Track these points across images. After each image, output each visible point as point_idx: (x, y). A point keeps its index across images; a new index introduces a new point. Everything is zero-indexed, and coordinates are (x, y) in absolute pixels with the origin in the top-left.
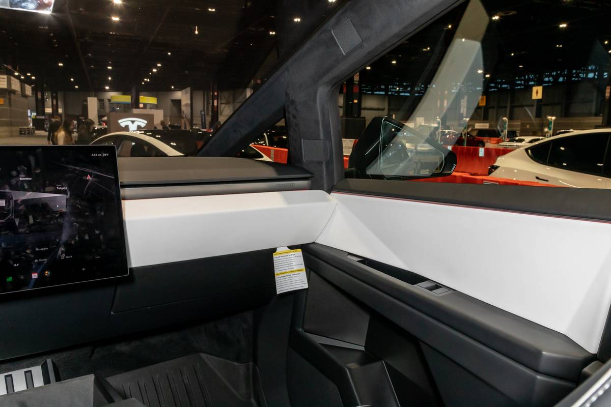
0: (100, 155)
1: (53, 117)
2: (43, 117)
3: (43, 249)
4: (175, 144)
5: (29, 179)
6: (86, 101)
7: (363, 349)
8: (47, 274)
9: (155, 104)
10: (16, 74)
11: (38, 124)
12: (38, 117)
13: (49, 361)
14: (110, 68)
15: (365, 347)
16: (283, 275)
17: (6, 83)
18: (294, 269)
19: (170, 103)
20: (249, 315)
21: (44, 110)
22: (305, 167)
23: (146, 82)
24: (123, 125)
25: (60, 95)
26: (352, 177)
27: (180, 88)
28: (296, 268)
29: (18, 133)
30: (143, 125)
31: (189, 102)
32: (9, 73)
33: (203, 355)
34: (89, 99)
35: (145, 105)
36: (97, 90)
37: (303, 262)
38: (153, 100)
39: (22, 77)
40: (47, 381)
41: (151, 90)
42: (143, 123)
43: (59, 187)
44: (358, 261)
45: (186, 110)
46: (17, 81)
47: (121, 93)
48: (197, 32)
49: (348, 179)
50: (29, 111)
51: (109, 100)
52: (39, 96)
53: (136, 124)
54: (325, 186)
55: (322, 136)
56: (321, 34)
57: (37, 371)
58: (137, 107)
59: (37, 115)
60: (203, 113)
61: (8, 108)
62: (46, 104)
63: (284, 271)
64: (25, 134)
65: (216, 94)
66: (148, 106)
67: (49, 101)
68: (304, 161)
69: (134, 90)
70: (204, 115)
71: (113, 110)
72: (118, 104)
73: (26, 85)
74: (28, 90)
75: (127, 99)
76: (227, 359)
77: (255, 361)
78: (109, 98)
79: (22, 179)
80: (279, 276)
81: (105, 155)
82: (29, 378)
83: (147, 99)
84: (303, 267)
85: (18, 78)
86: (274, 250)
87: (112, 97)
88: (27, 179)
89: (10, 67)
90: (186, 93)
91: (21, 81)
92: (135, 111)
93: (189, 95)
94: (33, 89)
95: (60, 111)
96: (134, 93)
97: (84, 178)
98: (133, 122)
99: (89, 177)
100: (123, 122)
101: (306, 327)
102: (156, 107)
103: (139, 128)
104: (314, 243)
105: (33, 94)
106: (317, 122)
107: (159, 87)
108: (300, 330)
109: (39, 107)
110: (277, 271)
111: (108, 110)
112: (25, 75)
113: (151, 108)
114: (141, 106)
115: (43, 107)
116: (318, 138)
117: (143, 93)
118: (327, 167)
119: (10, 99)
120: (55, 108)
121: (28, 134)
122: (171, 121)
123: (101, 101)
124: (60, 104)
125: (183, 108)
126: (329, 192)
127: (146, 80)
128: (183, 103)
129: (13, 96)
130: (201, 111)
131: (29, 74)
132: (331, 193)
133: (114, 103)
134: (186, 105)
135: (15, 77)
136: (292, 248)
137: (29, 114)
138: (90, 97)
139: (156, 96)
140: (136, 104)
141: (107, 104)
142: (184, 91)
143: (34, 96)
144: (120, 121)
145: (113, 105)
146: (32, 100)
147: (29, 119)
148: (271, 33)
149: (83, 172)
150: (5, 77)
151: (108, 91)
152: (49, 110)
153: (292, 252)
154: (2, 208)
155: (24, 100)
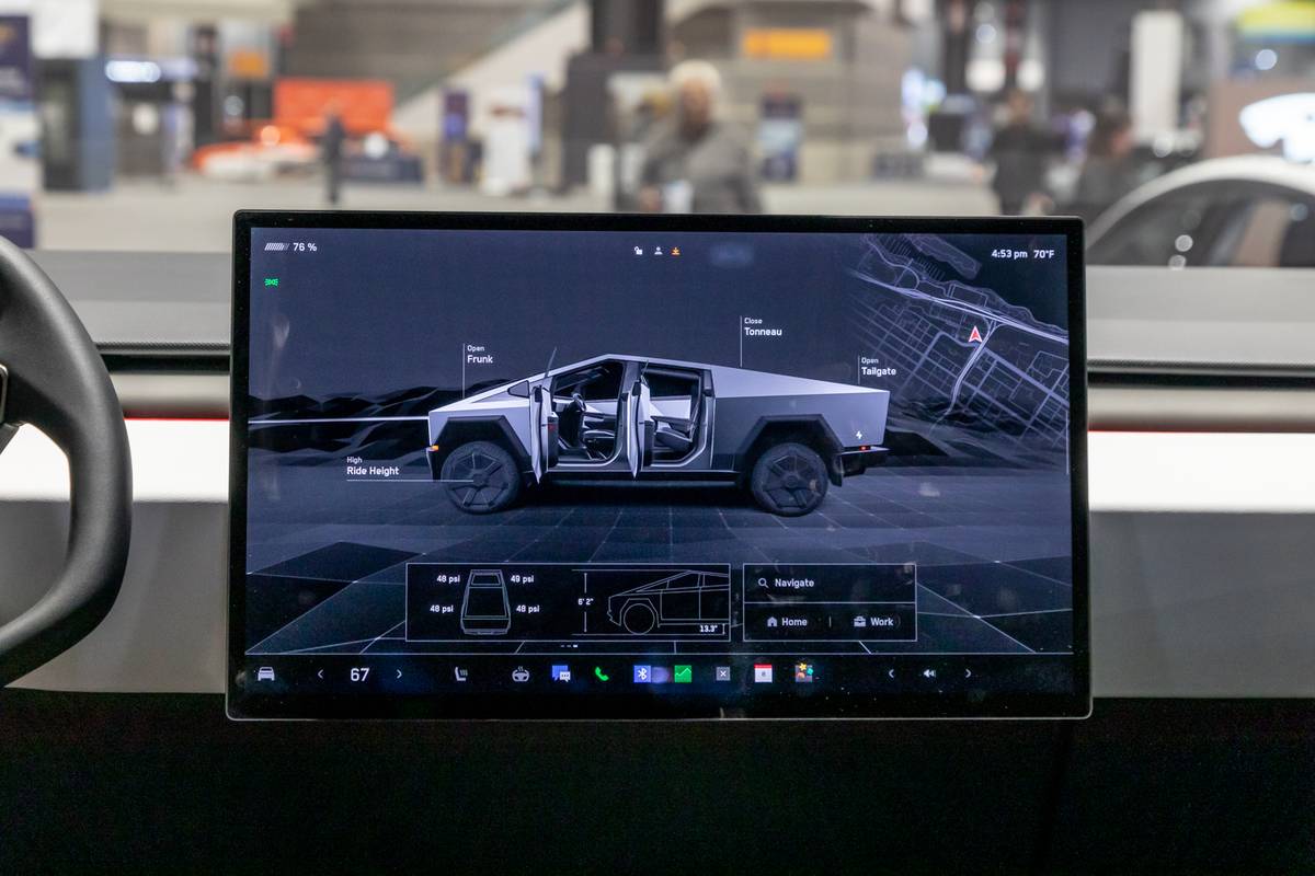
0: (1024, 254)
1: (1001, 105)
2: (967, 105)
3: (797, 584)
5: (774, 333)
8: (805, 672)
11: (945, 132)
12: (947, 104)
25: (1036, 15)
29: (870, 168)
43: (870, 366)
50: (913, 83)
52: (957, 21)
59: (943, 96)
67: (989, 38)
72: (1269, 42)
78: (1233, 22)
79: (753, 332)
81: (1040, 254)
87: (1245, 17)
88: (768, 332)
95: (1032, 76)
99: (975, 336)
109: (953, 61)
111: (1221, 64)
119: (850, 37)
120: (1012, 63)
129: (861, 27)
133: (1250, 40)
137: (912, 93)
138: (1148, 14)
143: (938, 17)
145: (1246, 50)
147: (913, 111)
149: (956, 315)
152: (988, 76)
154: (676, 424)
155: (898, 39)
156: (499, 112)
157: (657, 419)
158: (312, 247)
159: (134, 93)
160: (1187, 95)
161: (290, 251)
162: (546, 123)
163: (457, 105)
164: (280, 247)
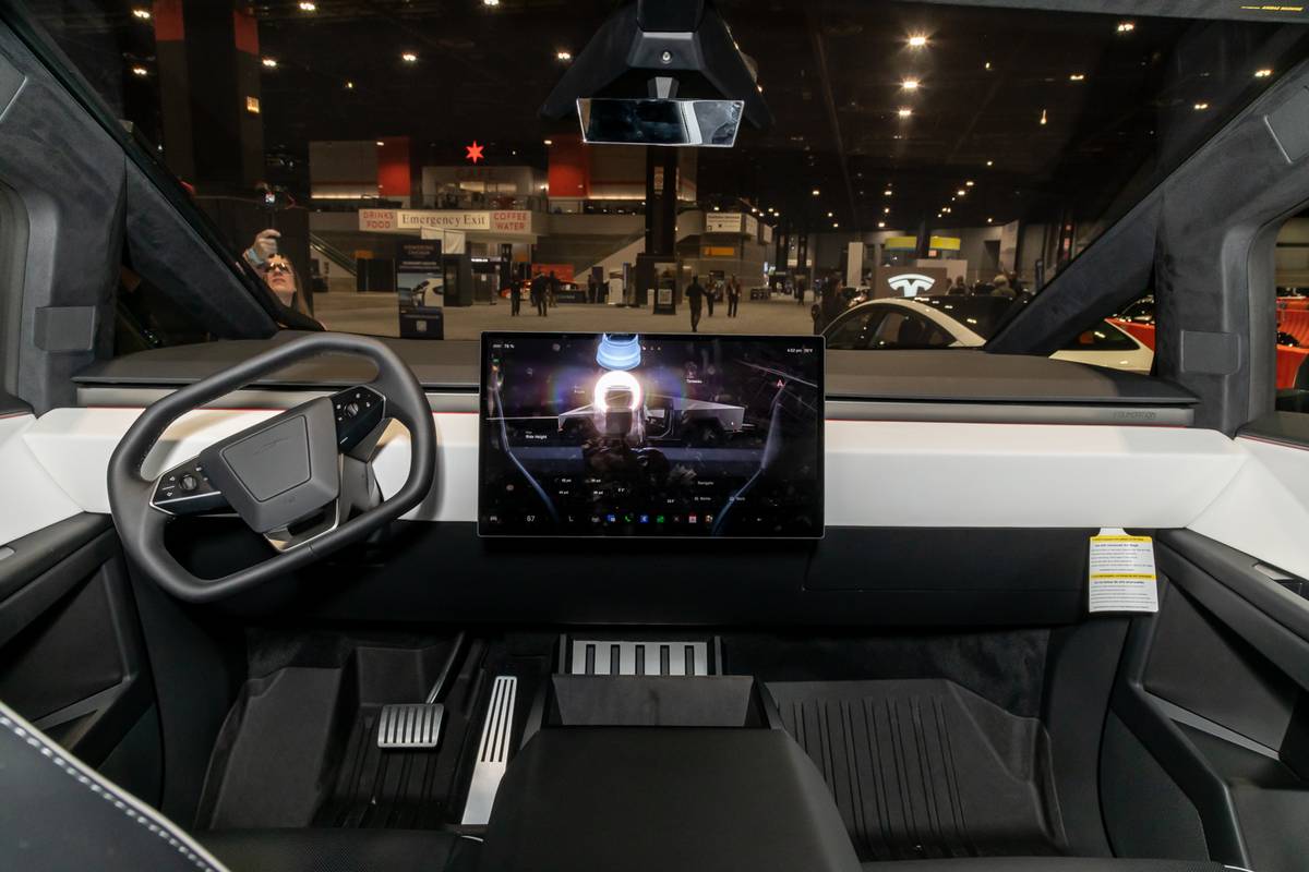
0: (800, 351)
1: (798, 273)
2: (784, 273)
3: (707, 484)
4: (975, 322)
5: (699, 382)
6: (847, 248)
7: (1275, 755)
8: (709, 519)
9: (957, 251)
10: (754, 210)
12: (777, 273)
13: (717, 640)
14: (888, 193)
15: (1280, 753)
16: (1107, 579)
17: (739, 224)
18: (1132, 573)
19: (981, 246)
20: (1042, 637)
21: (786, 262)
22: (1182, 383)
23: (945, 214)
24: (895, 286)
25: (811, 240)
26: (1293, 409)
27: (1001, 221)
28: (1137, 571)
29: (749, 297)
30: (927, 287)
31: (1014, 245)
32: (745, 210)
33: (950, 684)
34: (851, 245)
35: (940, 253)
36: (866, 230)
37: (1153, 562)
38: (953, 244)
39: (761, 215)
40: (711, 670)
41: (950, 226)
42: (926, 282)
44: (1278, 581)
45: (1007, 260)
46: (754, 220)
47: (901, 232)
48: (1043, 121)
49: (1281, 413)
50: (766, 265)
51: (883, 246)
52: (782, 243)
53: (917, 284)
54: (1225, 422)
55: (1226, 326)
56: (1241, 123)
57: (701, 648)
58: (925, 256)
59: (776, 270)
60: (1040, 264)
61: (739, 260)
62: (790, 254)
63: (1110, 573)
64: (756, 298)
65: (1068, 228)
66: (944, 254)
67: (794, 250)
68: (1182, 369)
69: (922, 226)
70: (1043, 267)
71: (886, 260)
72: (896, 252)
73: (766, 226)
74: (768, 231)
75: (910, 242)
76: (994, 702)
77: (1044, 719)
78: (883, 242)
79: (690, 382)
80: (1098, 580)
81: (807, 350)
82: (689, 655)
83: (944, 243)
84: (1152, 571)
85: (756, 215)
86: (1095, 531)
87: (887, 240)
89: (747, 202)
90: (1010, 231)
91: (761, 221)
92: (921, 263)
93: (1015, 233)
94: (774, 232)
95: (809, 263)
96: (922, 234)
97: (773, 384)
98: (911, 281)
99: (780, 384)
100: (896, 282)
101: (1150, 684)
102: (957, 255)
103: (921, 291)
104: (1184, 529)
105: (773, 239)
106: (1217, 298)
107: (965, 222)
108: (1138, 686)
109: (780, 259)
110: (1093, 571)
111: (879, 260)
112: (766, 212)
113: (948, 258)
114: (932, 253)
115: (786, 258)
116: (1217, 328)
117: (939, 231)
118: (1233, 386)
119: (742, 248)
120: (802, 259)
121: (762, 297)
122: (981, 276)
123: (870, 248)
124: (809, 253)
125: (1002, 258)
126: (1232, 434)
127: (944, 210)
128: (1003, 248)
129: (746, 245)
130: (1037, 262)
131: (771, 210)
132: (1237, 438)
133: (889, 251)
134: (1008, 251)
135: (751, 214)
136: (1133, 532)
137: (766, 269)
138: (853, 241)
139: (960, 236)
140: (924, 249)
141: (878, 251)
142: (1007, 226)
143: (775, 242)
144: (890, 280)
145: (887, 255)
146: (772, 249)
147: (765, 276)
148: (1197, 107)
149: (772, 375)
150: (740, 215)
151: (882, 230)
152: (793, 262)
153: (1132, 541)
154: (659, 420)
155: (761, 249)
156: (613, 276)
157: (650, 418)
158: (512, 346)
159: (480, 268)
160: (865, 271)
161: (503, 348)
162: (629, 280)
163: (598, 272)
164: (499, 346)
